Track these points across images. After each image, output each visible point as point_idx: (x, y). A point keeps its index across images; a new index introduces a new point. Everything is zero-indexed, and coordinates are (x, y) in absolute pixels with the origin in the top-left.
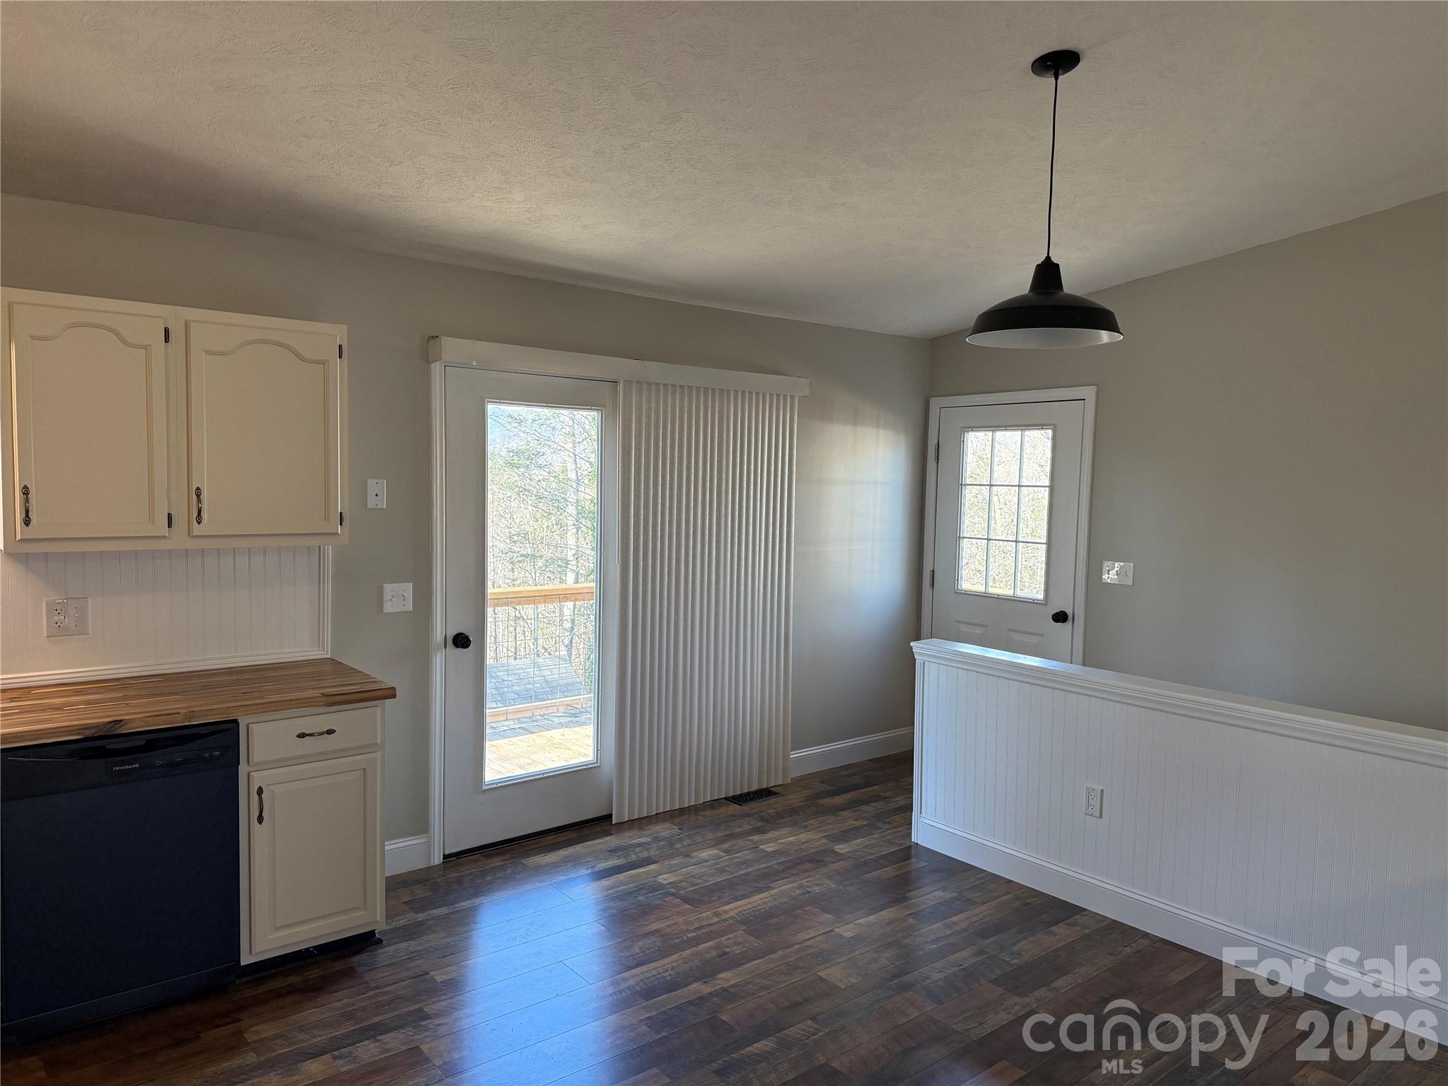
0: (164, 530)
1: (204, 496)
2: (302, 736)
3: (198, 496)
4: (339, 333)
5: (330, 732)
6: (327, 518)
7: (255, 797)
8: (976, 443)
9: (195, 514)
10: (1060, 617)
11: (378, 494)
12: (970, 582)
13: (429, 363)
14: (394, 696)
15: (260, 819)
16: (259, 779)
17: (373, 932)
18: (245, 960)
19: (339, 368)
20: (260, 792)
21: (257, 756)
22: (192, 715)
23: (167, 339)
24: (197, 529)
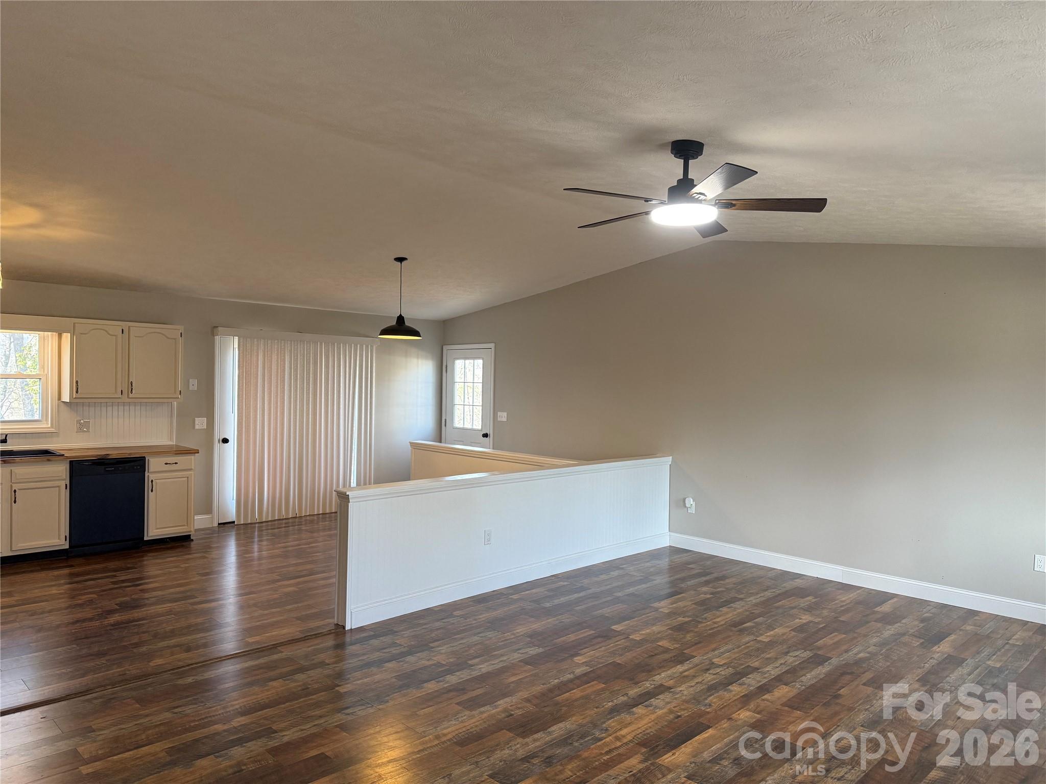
0: (120, 396)
1: (133, 385)
2: (166, 464)
3: (132, 384)
4: (181, 328)
5: (176, 463)
6: (175, 392)
7: (150, 483)
8: (459, 364)
9: (130, 390)
10: (485, 435)
11: (194, 384)
12: (458, 423)
13: (214, 336)
14: (198, 453)
15: (152, 491)
16: (152, 477)
17: (190, 535)
18: (145, 539)
19: (181, 340)
20: (152, 481)
21: (151, 470)
22: (130, 454)
23: (122, 333)
24: (131, 395)
